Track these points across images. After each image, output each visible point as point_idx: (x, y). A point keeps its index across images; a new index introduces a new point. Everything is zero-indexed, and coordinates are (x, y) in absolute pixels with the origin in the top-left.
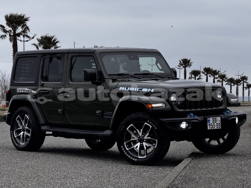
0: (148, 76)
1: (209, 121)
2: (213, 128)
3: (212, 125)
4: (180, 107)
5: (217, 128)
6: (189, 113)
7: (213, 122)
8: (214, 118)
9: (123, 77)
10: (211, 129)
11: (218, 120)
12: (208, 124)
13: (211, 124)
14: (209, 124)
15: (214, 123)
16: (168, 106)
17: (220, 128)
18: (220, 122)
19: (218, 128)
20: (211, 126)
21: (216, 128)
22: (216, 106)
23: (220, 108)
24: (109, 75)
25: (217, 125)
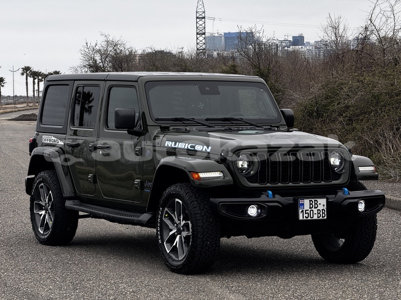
0: (233, 123)
1: (303, 204)
2: (309, 218)
3: (308, 213)
4: (251, 179)
5: (318, 217)
6: (265, 190)
7: (310, 208)
8: (313, 200)
9: (184, 123)
10: (305, 218)
11: (322, 205)
12: (301, 211)
13: (306, 211)
14: (303, 211)
15: (313, 209)
16: (229, 178)
17: (325, 218)
18: (325, 207)
19: (321, 218)
20: (306, 213)
21: (315, 217)
22: (327, 179)
23: (334, 182)
24: (156, 120)
25: (318, 213)
